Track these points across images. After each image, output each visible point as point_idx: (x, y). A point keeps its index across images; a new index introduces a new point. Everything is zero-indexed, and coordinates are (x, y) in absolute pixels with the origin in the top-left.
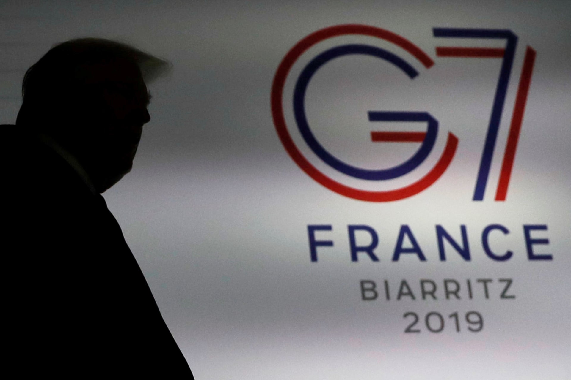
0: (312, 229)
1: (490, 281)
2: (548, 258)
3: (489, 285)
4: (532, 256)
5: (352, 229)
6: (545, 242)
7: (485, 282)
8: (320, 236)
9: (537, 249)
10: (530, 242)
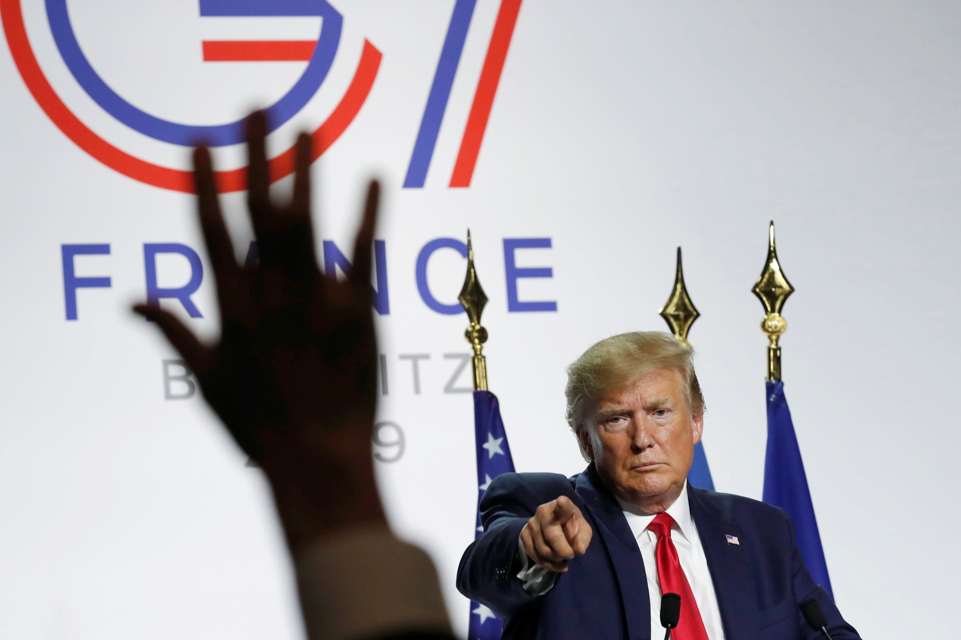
0: (69, 252)
1: (426, 357)
2: (550, 307)
3: (422, 364)
4: (515, 305)
5: (151, 251)
6: (546, 273)
7: (415, 359)
8: (84, 266)
9: (528, 289)
10: (513, 274)
